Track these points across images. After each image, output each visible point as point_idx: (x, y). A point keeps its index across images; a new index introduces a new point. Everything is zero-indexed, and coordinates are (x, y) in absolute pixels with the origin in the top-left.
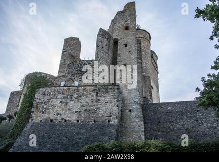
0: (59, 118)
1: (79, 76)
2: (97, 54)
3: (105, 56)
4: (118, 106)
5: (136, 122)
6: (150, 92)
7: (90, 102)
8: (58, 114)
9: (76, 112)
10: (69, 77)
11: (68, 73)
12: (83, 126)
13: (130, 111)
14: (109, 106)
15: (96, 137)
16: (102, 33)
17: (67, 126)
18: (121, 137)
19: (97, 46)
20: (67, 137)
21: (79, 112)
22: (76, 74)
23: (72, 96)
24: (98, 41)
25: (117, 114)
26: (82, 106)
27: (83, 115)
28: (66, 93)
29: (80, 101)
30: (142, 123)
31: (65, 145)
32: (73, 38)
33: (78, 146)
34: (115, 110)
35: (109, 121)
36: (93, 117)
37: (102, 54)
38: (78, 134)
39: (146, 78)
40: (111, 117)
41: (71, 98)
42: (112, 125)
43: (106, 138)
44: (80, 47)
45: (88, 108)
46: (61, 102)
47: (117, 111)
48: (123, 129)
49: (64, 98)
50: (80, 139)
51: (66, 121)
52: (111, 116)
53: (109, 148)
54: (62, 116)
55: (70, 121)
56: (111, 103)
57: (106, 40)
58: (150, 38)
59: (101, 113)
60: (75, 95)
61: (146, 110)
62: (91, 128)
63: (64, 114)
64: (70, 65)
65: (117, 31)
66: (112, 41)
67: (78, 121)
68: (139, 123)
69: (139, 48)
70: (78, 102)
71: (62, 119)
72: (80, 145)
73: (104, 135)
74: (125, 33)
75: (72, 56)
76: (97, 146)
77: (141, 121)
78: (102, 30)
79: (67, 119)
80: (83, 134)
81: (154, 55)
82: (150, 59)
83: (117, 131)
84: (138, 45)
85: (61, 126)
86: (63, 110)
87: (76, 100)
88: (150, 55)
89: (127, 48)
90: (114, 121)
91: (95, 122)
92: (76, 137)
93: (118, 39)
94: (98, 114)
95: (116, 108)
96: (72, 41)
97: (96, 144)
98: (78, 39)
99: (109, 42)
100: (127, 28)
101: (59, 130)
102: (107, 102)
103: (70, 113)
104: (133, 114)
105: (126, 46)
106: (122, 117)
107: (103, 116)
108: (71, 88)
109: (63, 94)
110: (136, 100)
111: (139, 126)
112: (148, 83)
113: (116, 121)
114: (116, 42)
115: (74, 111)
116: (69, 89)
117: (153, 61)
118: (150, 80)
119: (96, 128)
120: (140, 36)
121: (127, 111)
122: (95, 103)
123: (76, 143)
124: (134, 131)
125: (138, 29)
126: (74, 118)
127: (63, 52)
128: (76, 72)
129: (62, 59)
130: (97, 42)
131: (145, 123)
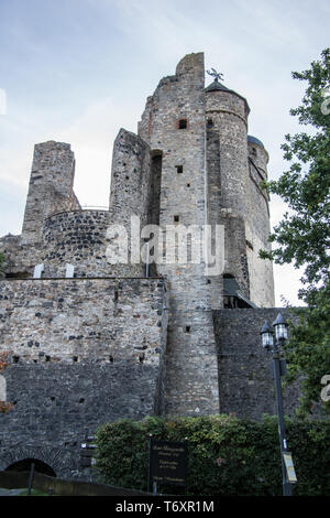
0: (33, 352)
1: (74, 249)
2: (114, 193)
3: (133, 198)
4: (160, 325)
5: (200, 355)
6: (244, 261)
7: (101, 316)
8: (30, 344)
9: (72, 338)
10: (52, 248)
11: (50, 240)
12: (87, 370)
13: (188, 329)
14: (142, 324)
15: (114, 397)
16: (128, 143)
17: (52, 372)
18: (168, 391)
19: (115, 175)
20: (53, 399)
21: (79, 338)
22: (68, 243)
23: (61, 300)
24: (115, 162)
25: (159, 343)
26: (85, 324)
27: (86, 345)
28: (48, 294)
29: (80, 312)
30: (214, 358)
31: (50, 416)
32: (56, 144)
33: (78, 418)
34: (156, 334)
35: (141, 359)
36: (107, 349)
37: (126, 194)
38: (77, 389)
40: (146, 351)
41: (60, 306)
42: (148, 368)
43: (136, 400)
45: (98, 329)
46: (38, 315)
47: (158, 336)
48: (172, 372)
49: (45, 306)
50: (82, 400)
51: (48, 358)
52: (145, 348)
54: (42, 349)
55: (59, 359)
56: (145, 317)
57: (134, 157)
58: (247, 110)
59: (125, 340)
60: (69, 300)
61: (223, 326)
62: (104, 376)
63: (46, 344)
64: (53, 218)
65: (160, 132)
66: (148, 158)
67: (75, 359)
68: (207, 358)
70: (76, 314)
71: (41, 355)
72: (82, 415)
73: (131, 390)
74: (178, 137)
75: (56, 193)
77: (211, 352)
78: (126, 132)
79: (52, 354)
80: (87, 390)
81: (258, 149)
82: (244, 169)
83: (159, 381)
85: (38, 372)
86: (42, 333)
87: (72, 311)
88: (244, 160)
89: (183, 175)
90: (153, 360)
91: (111, 360)
92: (73, 396)
93: (161, 152)
94: (118, 344)
95: (155, 329)
96: (54, 153)
98: (67, 147)
99: (141, 163)
100: (183, 125)
101: (34, 381)
102: (139, 316)
103: (59, 341)
104: (194, 337)
105: (180, 170)
106: (170, 346)
107: (129, 347)
108: (59, 281)
109: (42, 295)
110: (202, 304)
111: (207, 366)
112: (237, 237)
113: (157, 358)
114: (157, 158)
115: (67, 335)
116: (56, 286)
118: (243, 229)
119: (115, 375)
121: (181, 329)
122: (112, 318)
123: (73, 411)
124: (195, 378)
126: (65, 352)
127: (33, 179)
128: (69, 238)
129: (31, 198)
130: (114, 165)
131: (220, 357)
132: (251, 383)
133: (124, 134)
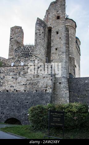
0: (12, 89)
1: (24, 58)
2: (36, 40)
3: (42, 41)
4: (51, 80)
5: (64, 91)
6: (74, 70)
7: (32, 77)
8: (11, 87)
9: (24, 84)
10: (17, 59)
11: (16, 56)
12: (29, 94)
13: (60, 83)
14: (46, 80)
15: (37, 102)
16: (40, 23)
17: (18, 94)
18: (54, 101)
19: (36, 34)
20: (18, 102)
21: (26, 84)
22: (22, 56)
23: (20, 73)
24: (36, 29)
25: (51, 85)
26: (27, 80)
27: (28, 87)
28: (15, 71)
29: (25, 77)
30: (68, 91)
31: (18, 107)
32: (17, 27)
33: (26, 107)
34: (50, 83)
35: (46, 91)
36: (35, 88)
37: (40, 40)
38: (26, 99)
39: (72, 59)
40: (47, 88)
41: (19, 75)
42: (48, 93)
43: (44, 102)
44: (23, 34)
45: (32, 82)
46: (13, 78)
47: (51, 83)
48: (55, 96)
49: (14, 75)
50: (27, 102)
51: (17, 91)
52: (47, 87)
53: (46, 108)
54: (15, 88)
55: (20, 91)
56: (47, 77)
57: (42, 28)
58: (76, 26)
59: (40, 85)
60: (22, 73)
61: (71, 83)
62: (34, 95)
63: (16, 87)
64: (17, 49)
65: (51, 21)
66: (47, 29)
67: (25, 91)
68: (66, 92)
69: (67, 35)
70: (24, 77)
71: (15, 90)
72: (28, 106)
73: (42, 100)
74: (56, 22)
75: (18, 42)
76: (39, 107)
77: (67, 90)
78: (39, 19)
79: (18, 89)
80: (29, 99)
81: (78, 41)
82: (75, 44)
83: (51, 97)
84: (67, 32)
85: (14, 95)
86: (14, 83)
87: (23, 76)
88: (75, 41)
89: (58, 35)
90: (50, 91)
91: (36, 91)
92: (25, 101)
93: (51, 27)
94: (38, 86)
95: (50, 81)
96: (17, 30)
97: (38, 105)
98: (21, 28)
99: (45, 30)
100: (58, 18)
101: (13, 97)
102: (45, 77)
103: (20, 85)
104: (62, 85)
105: (57, 33)
106: (54, 88)
107: (42, 87)
108: (19, 67)
109: (14, 72)
110: (64, 76)
111: (66, 94)
112: (72, 63)
113: (51, 90)
114: (50, 30)
115: (22, 84)
116: (18, 68)
117: (77, 46)
118: (74, 61)
119: (38, 95)
120: (68, 24)
121: (58, 83)
122: (36, 78)
123: (25, 105)
124: (62, 97)
125: (67, 19)
126: (22, 89)
127: (11, 39)
128: (22, 55)
129: (11, 45)
130: (36, 31)
131: (70, 92)
132: (78, 98)
133: (39, 20)
